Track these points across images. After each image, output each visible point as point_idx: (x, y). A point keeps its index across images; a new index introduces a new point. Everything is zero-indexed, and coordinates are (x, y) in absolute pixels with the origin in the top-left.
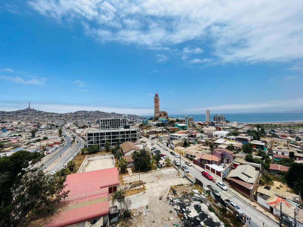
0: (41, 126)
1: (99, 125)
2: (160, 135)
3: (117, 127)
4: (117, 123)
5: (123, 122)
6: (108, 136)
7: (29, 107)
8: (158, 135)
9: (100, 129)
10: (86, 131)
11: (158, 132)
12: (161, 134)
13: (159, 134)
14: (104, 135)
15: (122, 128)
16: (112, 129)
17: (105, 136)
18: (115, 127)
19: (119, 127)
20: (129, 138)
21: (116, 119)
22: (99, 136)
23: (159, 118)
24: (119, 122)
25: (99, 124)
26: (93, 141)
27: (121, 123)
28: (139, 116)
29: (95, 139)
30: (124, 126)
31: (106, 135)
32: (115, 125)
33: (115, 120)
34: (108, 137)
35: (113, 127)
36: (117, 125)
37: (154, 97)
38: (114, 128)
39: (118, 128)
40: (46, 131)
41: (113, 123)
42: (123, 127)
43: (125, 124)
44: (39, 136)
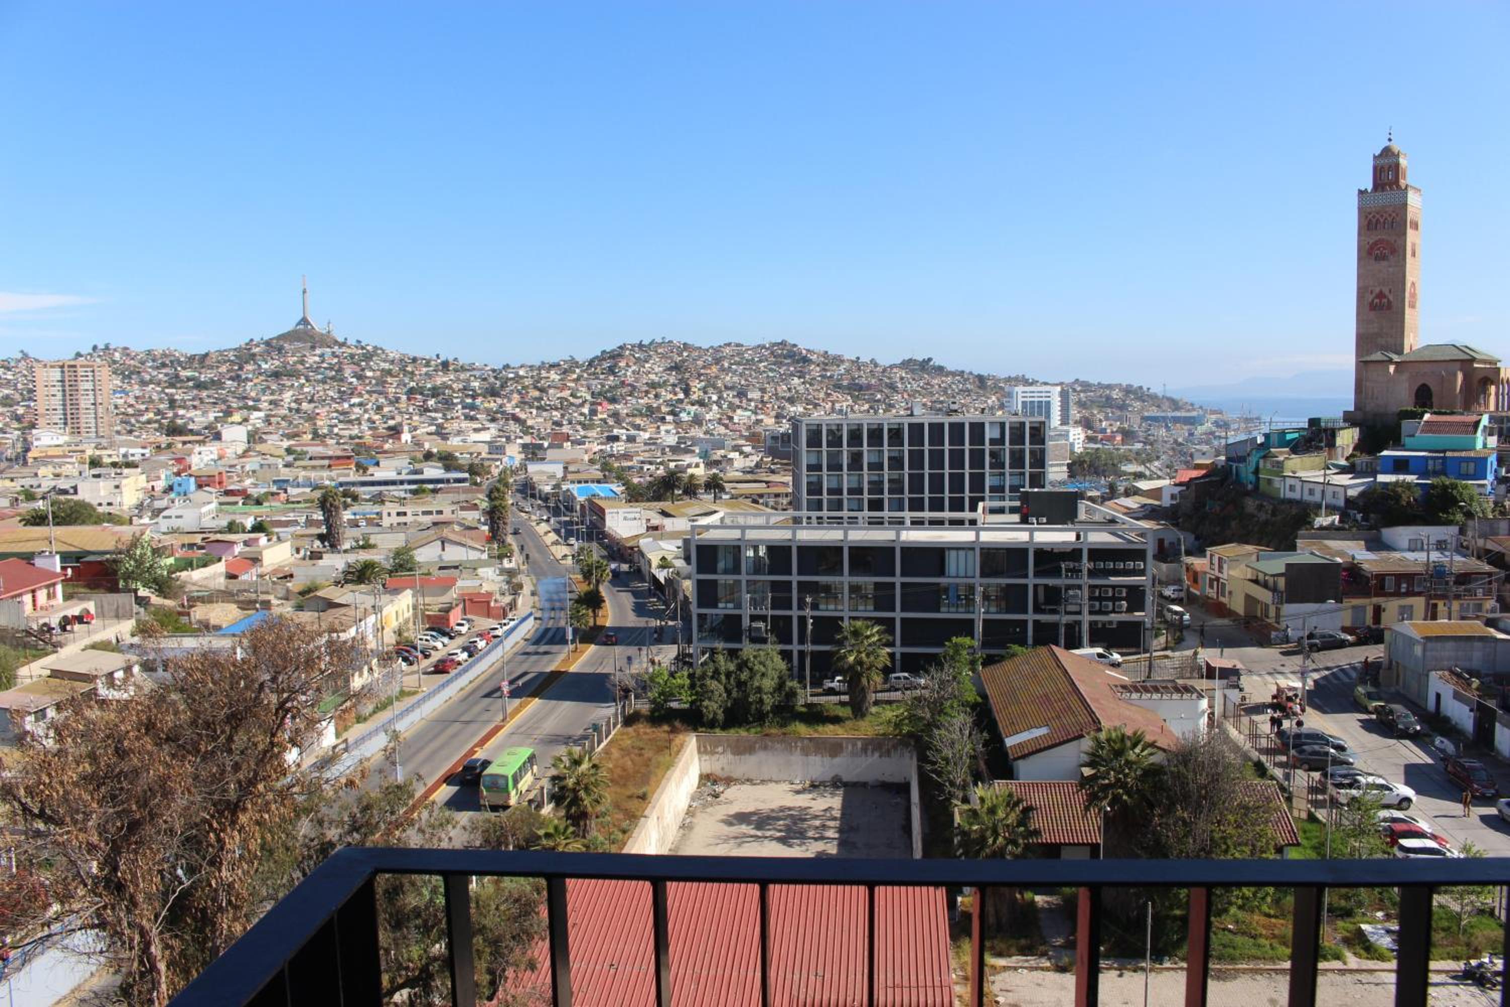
0: (377, 464)
1: (789, 479)
2: (1406, 613)
3: (957, 505)
4: (957, 459)
5: (1017, 460)
6: (867, 581)
7: (304, 321)
8: (1378, 611)
9: (804, 513)
10: (680, 524)
11: (1381, 578)
12: (1419, 603)
13: (1392, 606)
14: (836, 569)
15: (1001, 511)
16: (907, 515)
17: (846, 579)
18: (937, 505)
19: (973, 508)
20: (1066, 619)
21: (947, 420)
22: (795, 578)
23: (1406, 425)
24: (977, 459)
25: (796, 463)
26: (739, 617)
27: (998, 463)
28: (1175, 404)
29: (754, 603)
30: (1025, 498)
31: (855, 569)
32: (937, 483)
33: (937, 428)
34: (870, 589)
35: (916, 505)
36: (957, 483)
37: (1361, 193)
38: (927, 514)
39: (967, 515)
40: (409, 510)
41: (916, 459)
42: (1013, 510)
43: (1037, 480)
44: (367, 546)
